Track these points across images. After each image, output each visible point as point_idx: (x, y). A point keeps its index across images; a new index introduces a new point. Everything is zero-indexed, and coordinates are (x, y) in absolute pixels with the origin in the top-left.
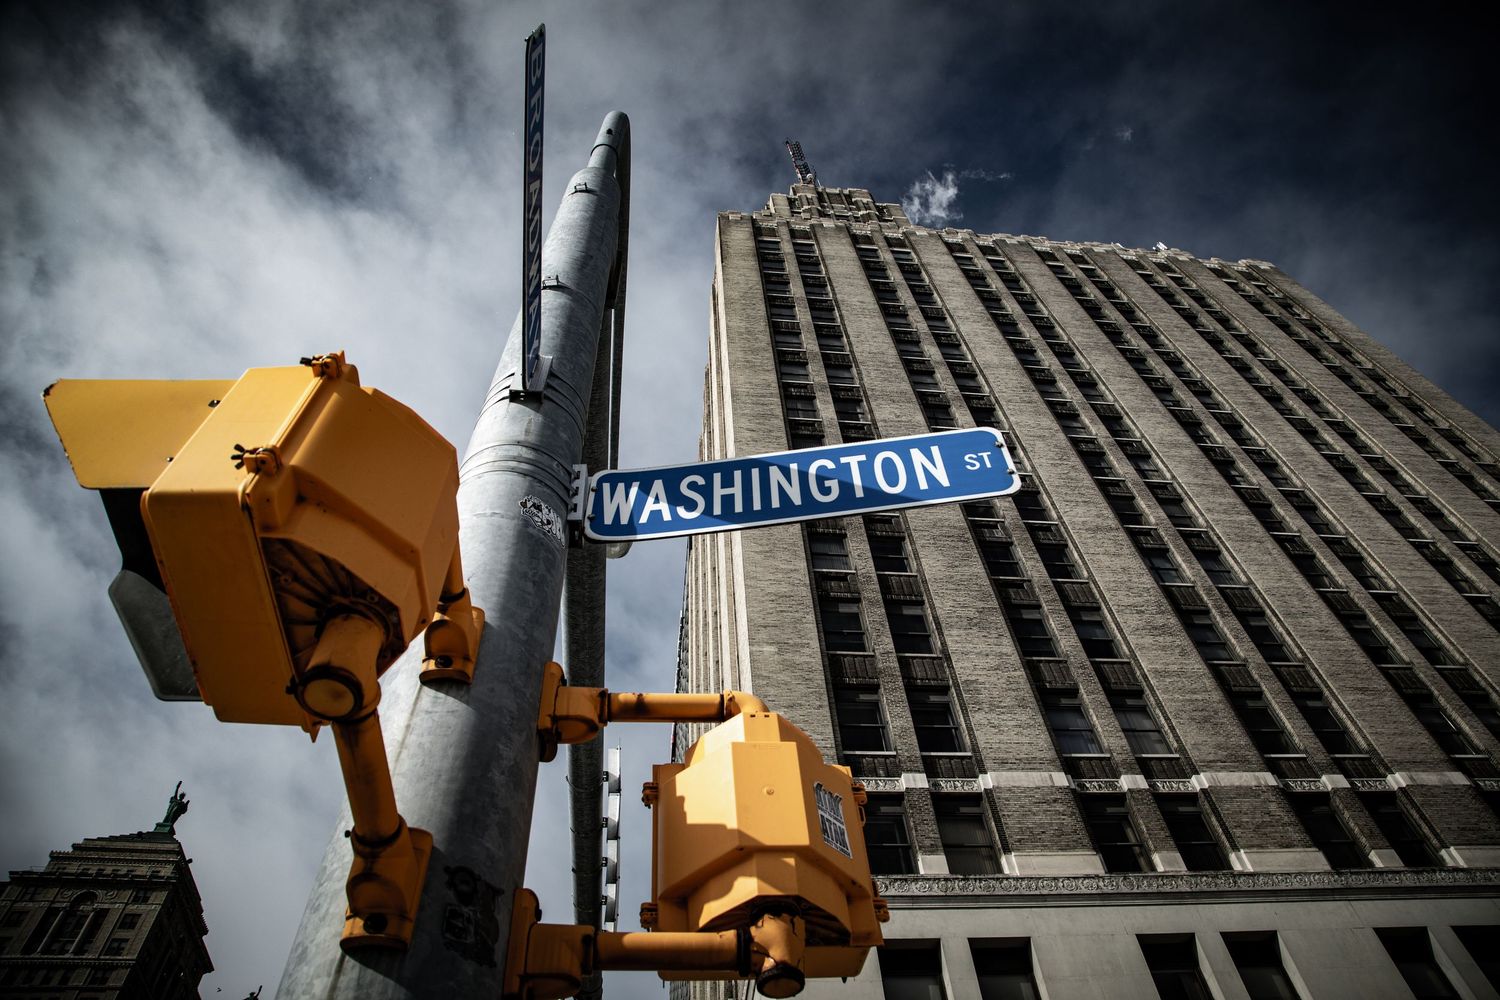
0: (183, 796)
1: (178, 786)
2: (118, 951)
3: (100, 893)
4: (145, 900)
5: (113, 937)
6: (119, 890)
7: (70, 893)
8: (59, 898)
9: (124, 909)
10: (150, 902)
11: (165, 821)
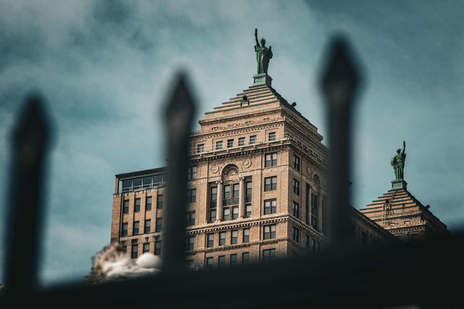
0: (263, 42)
1: (256, 35)
2: (272, 210)
3: (238, 163)
4: (273, 163)
5: (263, 199)
6: (251, 158)
7: (217, 168)
8: (211, 175)
9: (262, 174)
10: (278, 164)
11: (259, 72)
